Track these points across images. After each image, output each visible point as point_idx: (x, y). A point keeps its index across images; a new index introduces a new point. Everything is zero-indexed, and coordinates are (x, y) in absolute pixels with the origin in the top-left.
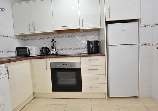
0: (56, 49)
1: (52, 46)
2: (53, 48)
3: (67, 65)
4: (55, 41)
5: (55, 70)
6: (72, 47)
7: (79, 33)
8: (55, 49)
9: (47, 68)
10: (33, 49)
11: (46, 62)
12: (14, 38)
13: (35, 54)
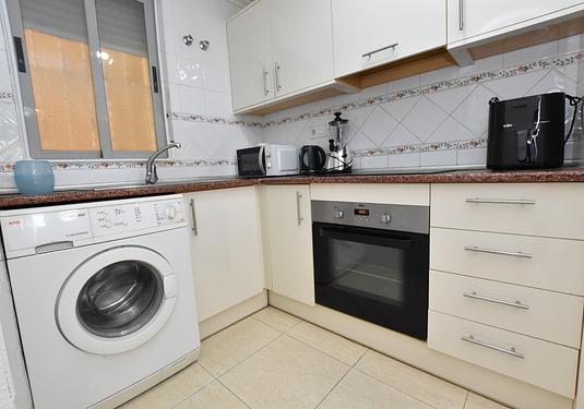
0: (348, 152)
1: (331, 141)
2: (334, 148)
3: (367, 213)
4: (345, 121)
5: (325, 229)
6: (415, 142)
7: (455, 68)
8: (345, 151)
9: (300, 220)
10: (273, 152)
11: (299, 197)
12: (232, 123)
13: (280, 167)
